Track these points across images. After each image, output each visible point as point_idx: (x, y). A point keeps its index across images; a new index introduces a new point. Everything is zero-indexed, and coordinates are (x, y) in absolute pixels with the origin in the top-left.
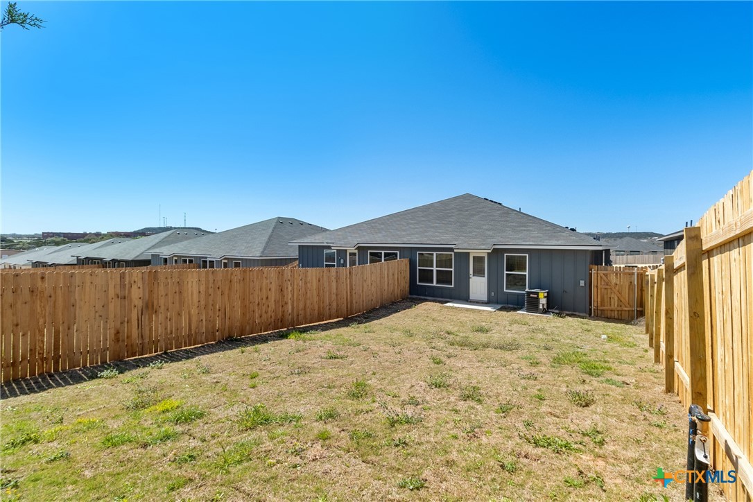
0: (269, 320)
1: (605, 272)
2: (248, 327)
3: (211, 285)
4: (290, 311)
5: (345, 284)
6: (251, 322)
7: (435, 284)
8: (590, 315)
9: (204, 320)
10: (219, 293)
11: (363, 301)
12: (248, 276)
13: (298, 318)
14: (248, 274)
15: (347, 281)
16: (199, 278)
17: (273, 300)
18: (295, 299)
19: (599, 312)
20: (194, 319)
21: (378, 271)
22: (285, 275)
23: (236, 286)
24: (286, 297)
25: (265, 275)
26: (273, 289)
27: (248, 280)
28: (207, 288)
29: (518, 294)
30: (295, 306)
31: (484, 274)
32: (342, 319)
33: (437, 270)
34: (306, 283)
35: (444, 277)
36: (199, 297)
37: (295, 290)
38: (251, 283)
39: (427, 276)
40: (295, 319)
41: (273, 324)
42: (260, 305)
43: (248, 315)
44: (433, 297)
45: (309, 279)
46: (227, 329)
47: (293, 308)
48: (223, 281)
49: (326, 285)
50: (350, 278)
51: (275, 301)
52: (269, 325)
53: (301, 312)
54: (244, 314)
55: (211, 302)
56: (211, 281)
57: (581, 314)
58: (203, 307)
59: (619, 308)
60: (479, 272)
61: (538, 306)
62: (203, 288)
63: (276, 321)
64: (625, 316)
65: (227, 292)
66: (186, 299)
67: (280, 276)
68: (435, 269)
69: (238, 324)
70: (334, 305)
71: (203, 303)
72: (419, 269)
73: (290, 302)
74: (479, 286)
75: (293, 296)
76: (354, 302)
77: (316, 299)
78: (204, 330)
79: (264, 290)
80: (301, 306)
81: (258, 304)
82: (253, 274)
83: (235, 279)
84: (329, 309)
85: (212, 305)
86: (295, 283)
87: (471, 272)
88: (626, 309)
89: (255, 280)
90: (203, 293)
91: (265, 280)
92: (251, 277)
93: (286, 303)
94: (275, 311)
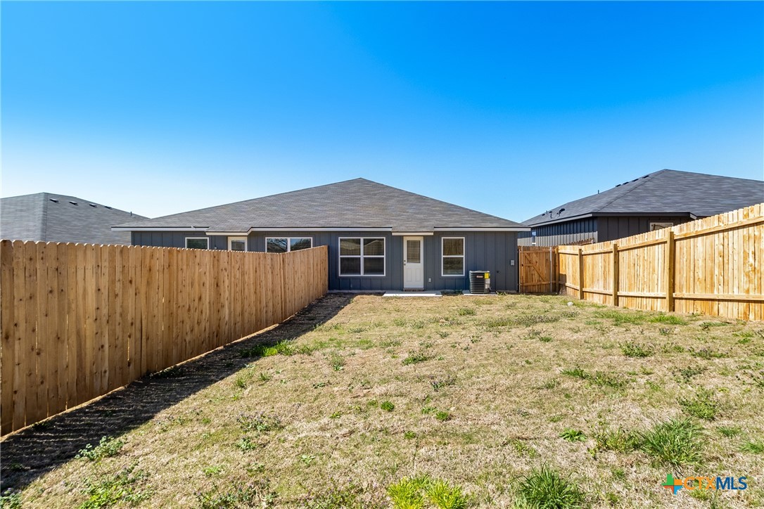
0: (203, 335)
1: (528, 252)
2: (174, 351)
3: (118, 276)
4: (227, 318)
5: (279, 276)
6: (179, 340)
7: (362, 274)
8: (518, 291)
9: (106, 346)
10: (131, 291)
11: (295, 299)
12: (175, 261)
13: (235, 328)
14: (175, 257)
15: (280, 272)
16: (97, 262)
17: (208, 301)
18: (233, 299)
19: (524, 288)
20: (89, 344)
21: (306, 259)
22: (221, 261)
23: (158, 278)
24: (222, 295)
25: (197, 260)
26: (207, 285)
27: (175, 267)
28: (113, 282)
29: (456, 278)
30: (232, 310)
31: (419, 259)
32: (278, 325)
33: (365, 258)
34: (243, 274)
35: (374, 266)
36: (98, 300)
37: (233, 284)
38: (180, 272)
39: (351, 265)
40: (232, 330)
41: (207, 341)
42: (192, 311)
43: (175, 330)
44: (360, 289)
45: (246, 267)
46: (144, 358)
47: (230, 314)
48: (139, 269)
49: (263, 278)
50: (283, 270)
51: (209, 303)
52: (203, 343)
53: (238, 320)
54: (169, 328)
55: (118, 310)
56: (119, 269)
57: (511, 292)
58: (104, 319)
59: (539, 283)
60: (414, 258)
61: (484, 286)
62: (104, 282)
63: (211, 336)
64: (543, 289)
65: (143, 290)
66: (73, 306)
67: (216, 262)
68: (362, 256)
69: (160, 348)
70: (271, 304)
71: (105, 311)
72: (341, 258)
73: (227, 304)
74: (414, 272)
75: (230, 294)
76: (288, 301)
77: (253, 298)
78: (106, 366)
79: (196, 285)
80: (239, 310)
81: (189, 310)
82: (182, 257)
83: (157, 265)
84: (266, 312)
85: (121, 315)
86: (233, 274)
87: (405, 258)
88: (544, 283)
89: (185, 267)
90: (105, 292)
91: (197, 267)
92: (180, 263)
93: (223, 306)
94: (209, 320)
